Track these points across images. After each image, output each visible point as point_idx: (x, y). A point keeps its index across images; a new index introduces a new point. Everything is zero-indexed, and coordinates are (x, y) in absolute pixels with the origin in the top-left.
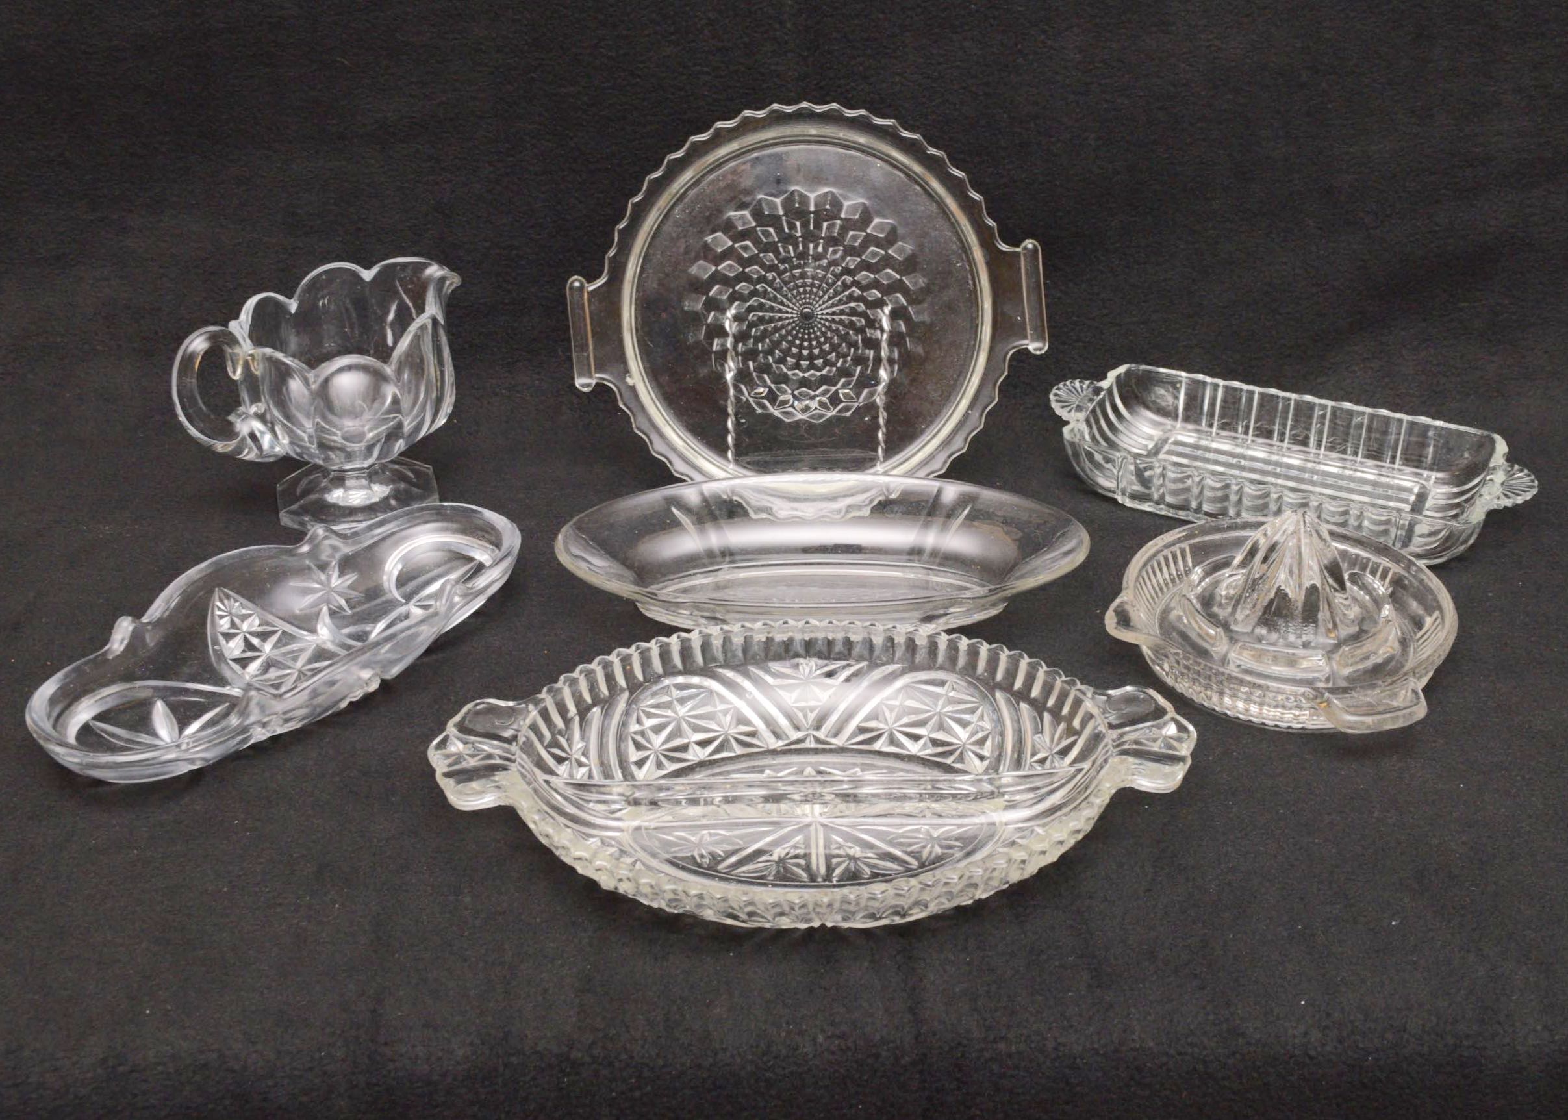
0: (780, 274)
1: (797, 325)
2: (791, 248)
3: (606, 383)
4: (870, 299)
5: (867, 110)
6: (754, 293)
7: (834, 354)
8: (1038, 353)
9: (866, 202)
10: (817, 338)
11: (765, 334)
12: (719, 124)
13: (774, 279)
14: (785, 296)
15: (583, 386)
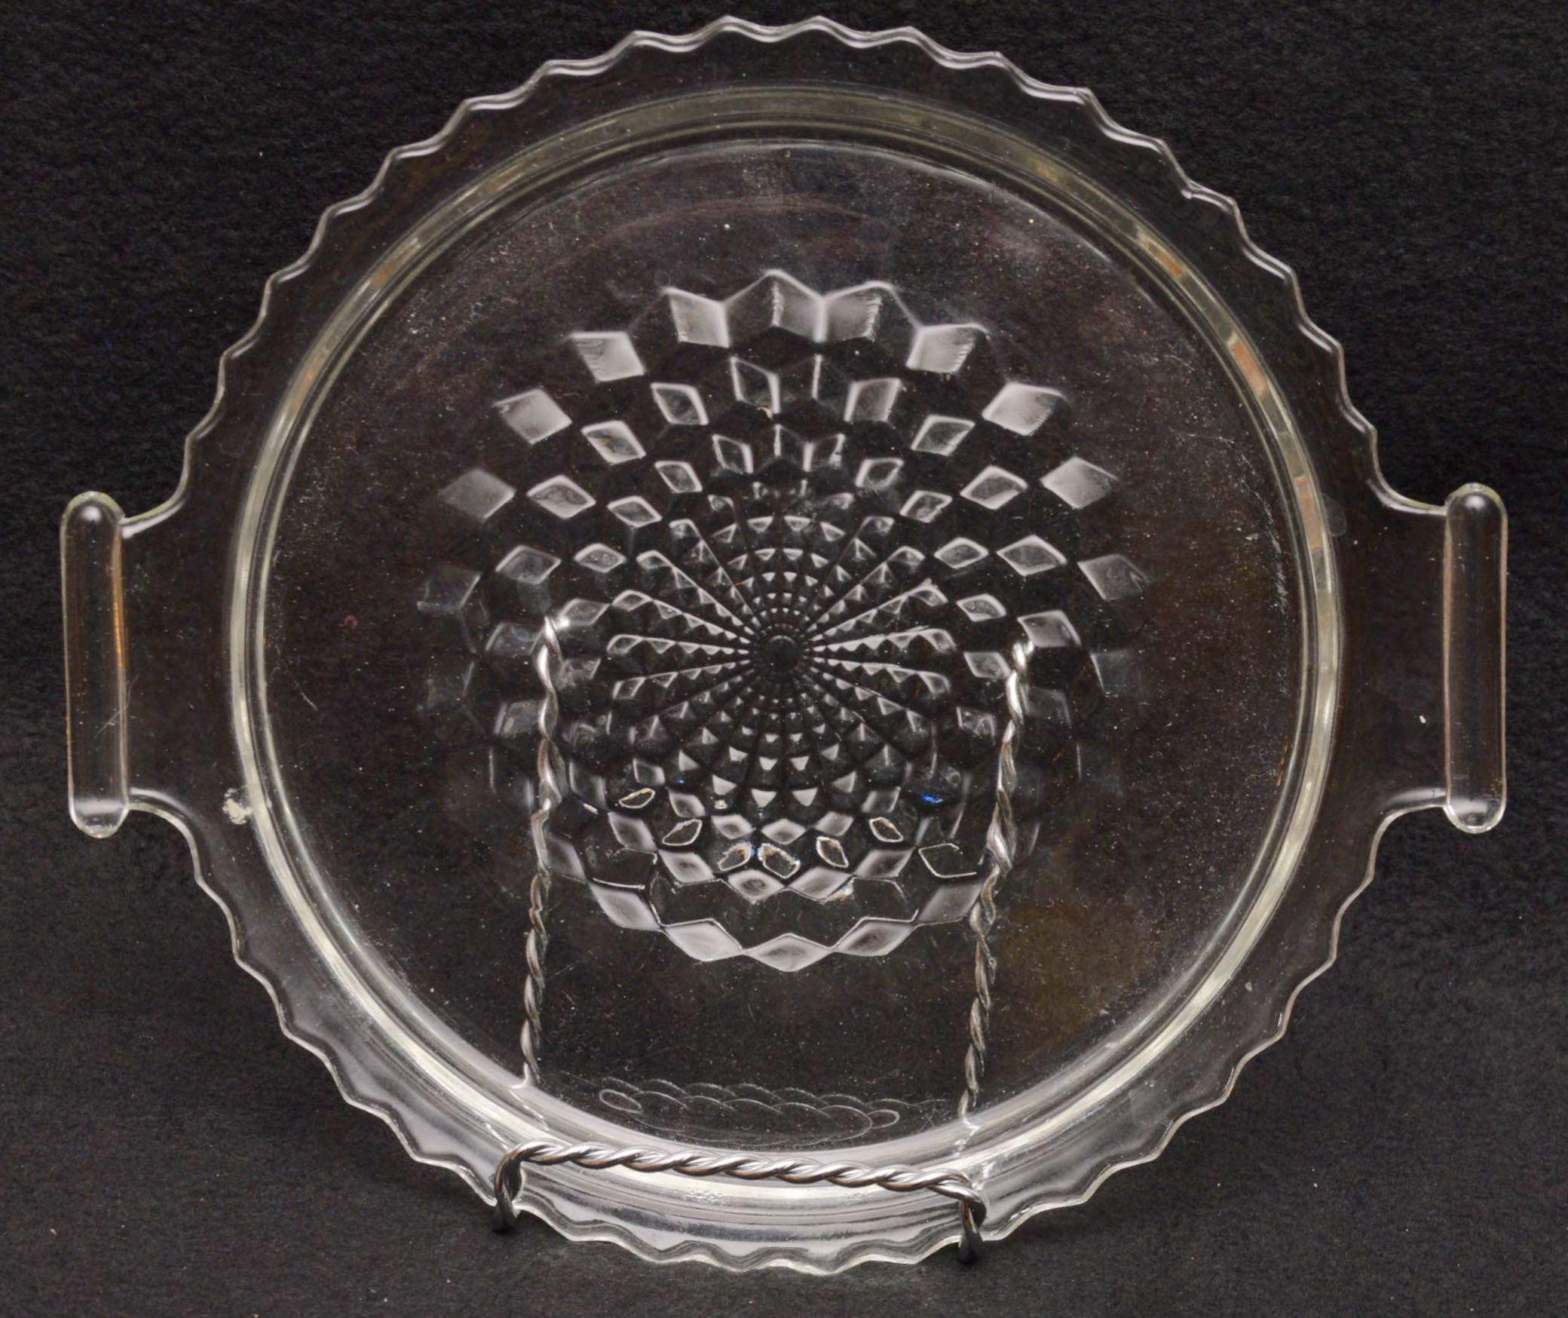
0: (711, 524)
1: (747, 681)
2: (747, 452)
3: (165, 815)
4: (974, 617)
5: (1008, 55)
6: (629, 576)
7: (852, 777)
8: (1473, 829)
9: (984, 330)
10: (806, 725)
11: (651, 702)
12: (557, 67)
13: (690, 541)
14: (721, 594)
15: (91, 820)
